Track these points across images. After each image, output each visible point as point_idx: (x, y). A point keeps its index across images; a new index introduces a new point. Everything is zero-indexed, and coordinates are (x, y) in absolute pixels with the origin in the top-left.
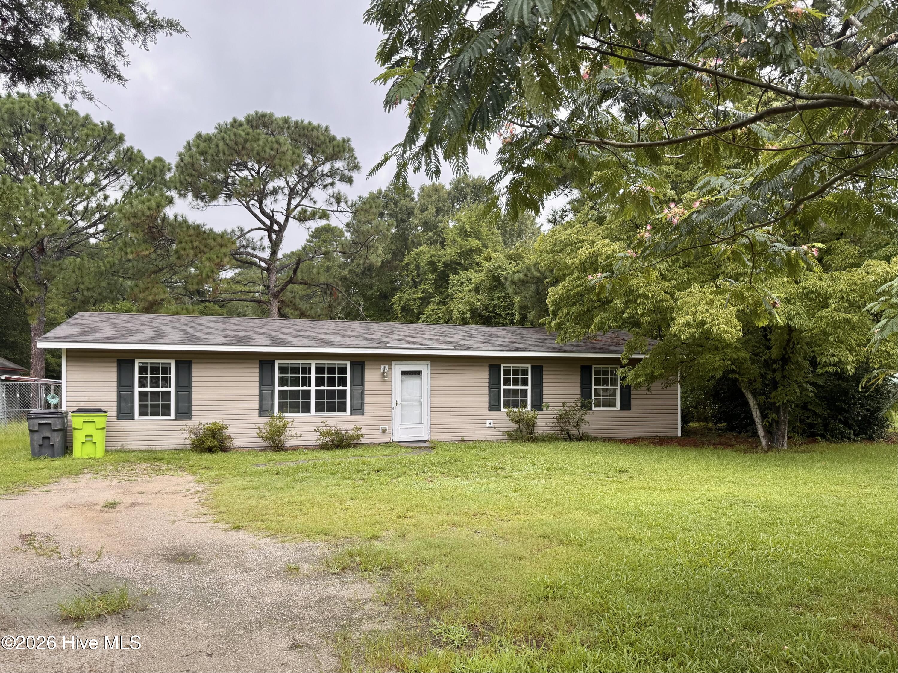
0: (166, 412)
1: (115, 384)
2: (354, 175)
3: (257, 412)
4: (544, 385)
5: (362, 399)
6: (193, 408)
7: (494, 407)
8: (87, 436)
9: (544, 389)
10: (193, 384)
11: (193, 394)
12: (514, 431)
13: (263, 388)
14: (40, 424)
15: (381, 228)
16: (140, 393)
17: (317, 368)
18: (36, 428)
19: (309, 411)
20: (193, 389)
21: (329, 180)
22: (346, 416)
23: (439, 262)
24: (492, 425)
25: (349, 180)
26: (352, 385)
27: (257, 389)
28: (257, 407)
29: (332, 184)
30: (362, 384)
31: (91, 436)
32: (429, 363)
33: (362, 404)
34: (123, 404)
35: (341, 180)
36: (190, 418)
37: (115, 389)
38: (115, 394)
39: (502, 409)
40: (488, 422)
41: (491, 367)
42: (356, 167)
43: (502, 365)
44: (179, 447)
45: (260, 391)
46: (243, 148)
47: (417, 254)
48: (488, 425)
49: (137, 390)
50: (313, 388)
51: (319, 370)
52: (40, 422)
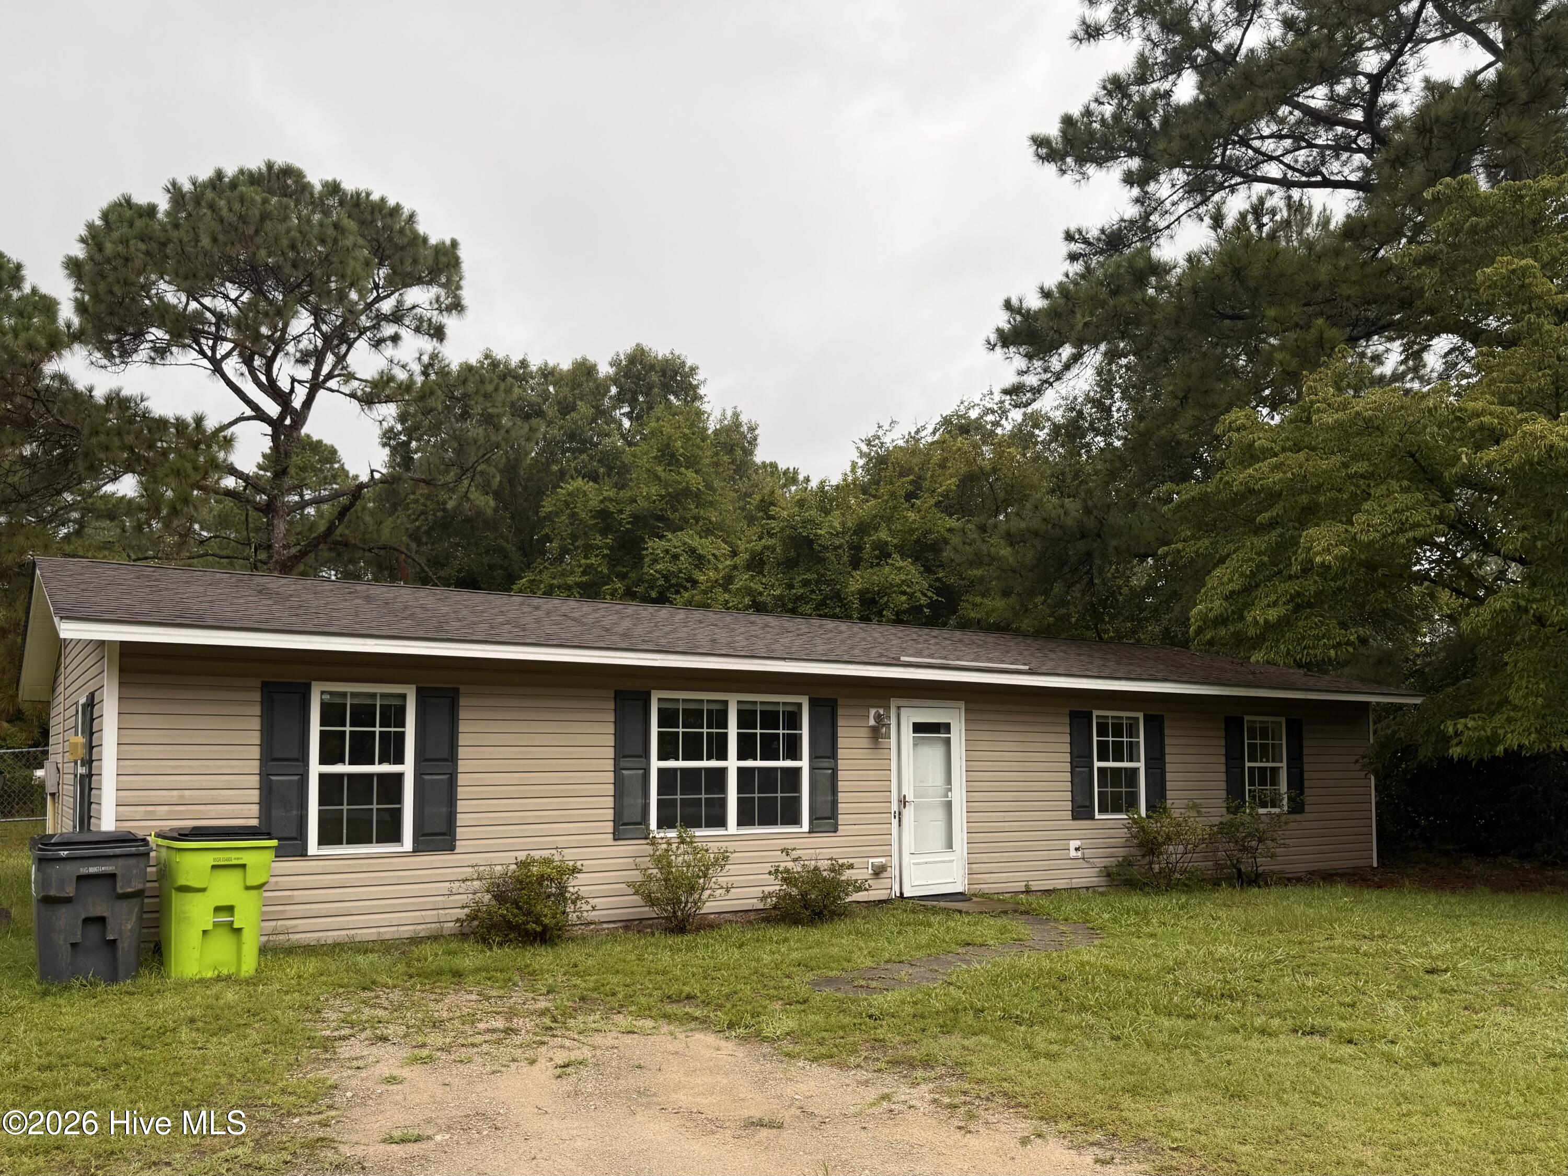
0: (392, 834)
1: (256, 752)
2: (451, 322)
3: (609, 826)
4: (1168, 758)
5: (834, 791)
6: (461, 819)
7: (1081, 811)
8: (218, 909)
9: (1168, 767)
10: (462, 752)
11: (462, 779)
12: (1120, 865)
13: (624, 763)
14: (81, 878)
15: (513, 434)
16: (322, 777)
17: (740, 713)
18: (70, 891)
19: (721, 822)
20: (462, 766)
21: (389, 330)
22: (799, 836)
23: (621, 512)
24: (1079, 854)
25: (438, 333)
26: (813, 757)
27: (610, 765)
28: (610, 814)
29: (395, 338)
30: (833, 755)
31: (230, 909)
32: (962, 704)
33: (834, 803)
34: (277, 812)
35: (417, 330)
36: (450, 847)
37: (255, 766)
38: (255, 781)
39: (1097, 816)
40: (1074, 844)
41: (1073, 715)
42: (457, 306)
43: (1096, 713)
44: (423, 931)
45: (617, 770)
46: (257, 232)
47: (570, 494)
48: (1073, 853)
49: (316, 768)
50: (732, 764)
51: (745, 719)
52: (84, 871)
